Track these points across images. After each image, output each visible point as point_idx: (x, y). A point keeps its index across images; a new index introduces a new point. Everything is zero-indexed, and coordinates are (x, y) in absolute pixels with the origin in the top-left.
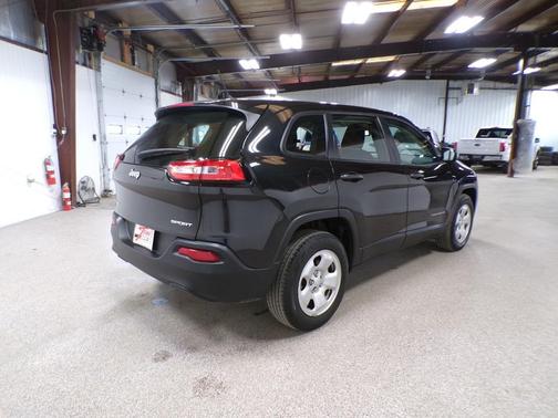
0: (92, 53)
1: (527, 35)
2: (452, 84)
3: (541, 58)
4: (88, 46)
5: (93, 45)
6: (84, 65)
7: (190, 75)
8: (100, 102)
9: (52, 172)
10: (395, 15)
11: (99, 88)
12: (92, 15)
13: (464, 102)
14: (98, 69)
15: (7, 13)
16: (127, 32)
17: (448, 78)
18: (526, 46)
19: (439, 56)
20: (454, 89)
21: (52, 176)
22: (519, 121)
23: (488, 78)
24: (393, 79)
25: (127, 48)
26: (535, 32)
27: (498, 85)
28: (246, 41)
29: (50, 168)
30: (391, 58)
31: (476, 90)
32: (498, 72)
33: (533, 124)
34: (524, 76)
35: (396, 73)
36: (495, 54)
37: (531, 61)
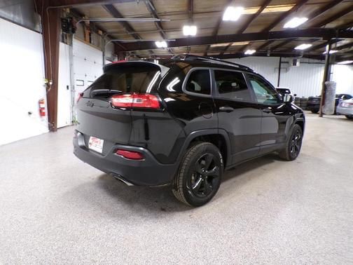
0: (68, 34)
1: (331, 30)
2: (283, 59)
3: (339, 44)
4: (66, 30)
5: (69, 29)
6: (63, 42)
7: (123, 50)
8: (71, 65)
9: (44, 108)
10: (254, 16)
11: (71, 56)
12: (68, 11)
13: (290, 71)
14: (71, 44)
15: (20, 8)
16: (88, 22)
17: (281, 56)
18: (330, 36)
19: (277, 42)
20: (285, 62)
21: (43, 111)
22: (326, 83)
23: (305, 56)
24: (248, 56)
25: (87, 32)
26: (336, 28)
27: (311, 60)
28: (161, 30)
29: (42, 106)
30: (246, 43)
31: (298, 64)
32: (312, 53)
33: (335, 84)
34: (329, 55)
35: (249, 52)
36: (311, 41)
37: (333, 46)
